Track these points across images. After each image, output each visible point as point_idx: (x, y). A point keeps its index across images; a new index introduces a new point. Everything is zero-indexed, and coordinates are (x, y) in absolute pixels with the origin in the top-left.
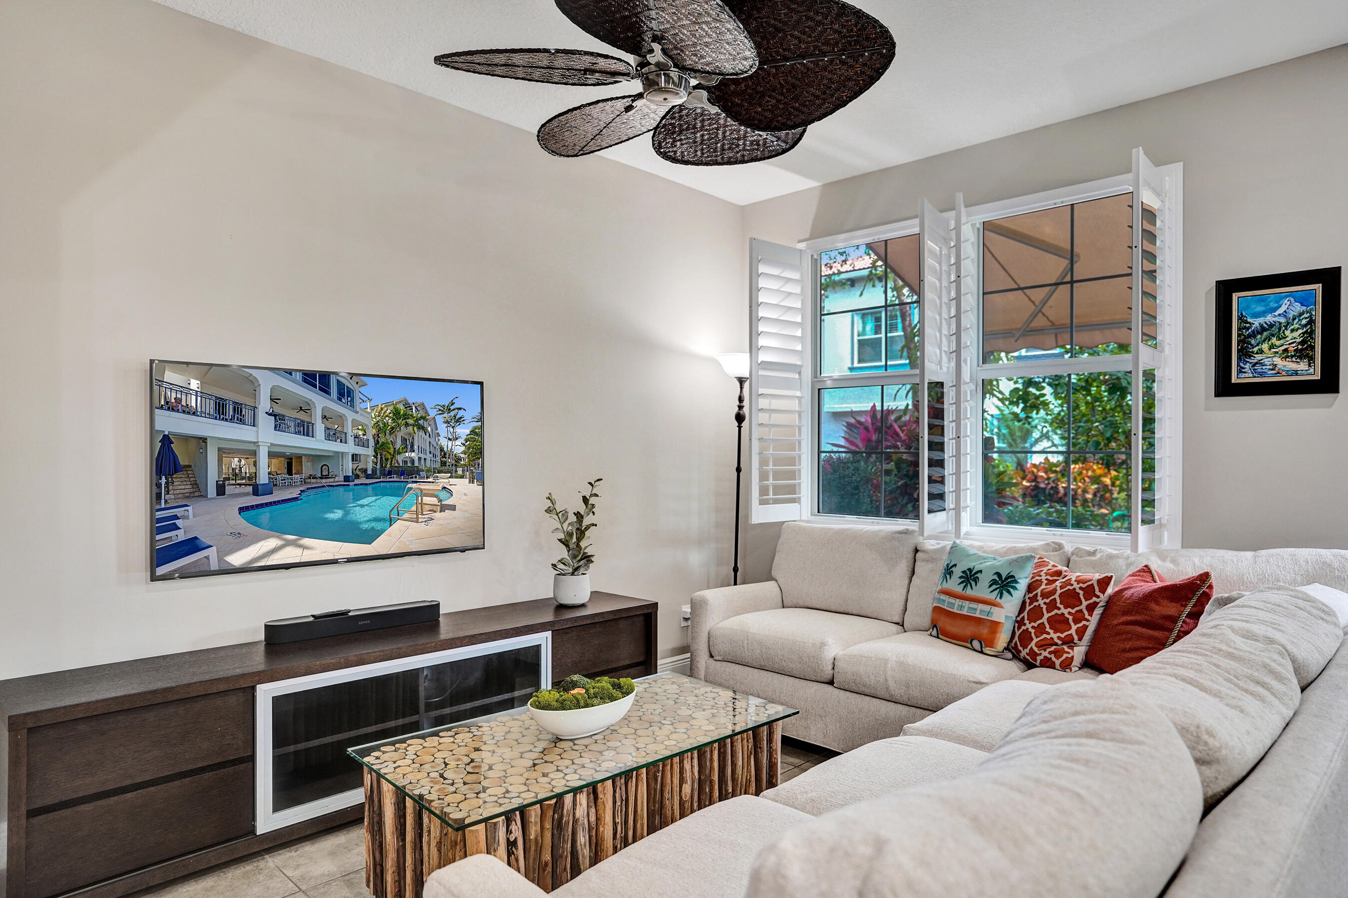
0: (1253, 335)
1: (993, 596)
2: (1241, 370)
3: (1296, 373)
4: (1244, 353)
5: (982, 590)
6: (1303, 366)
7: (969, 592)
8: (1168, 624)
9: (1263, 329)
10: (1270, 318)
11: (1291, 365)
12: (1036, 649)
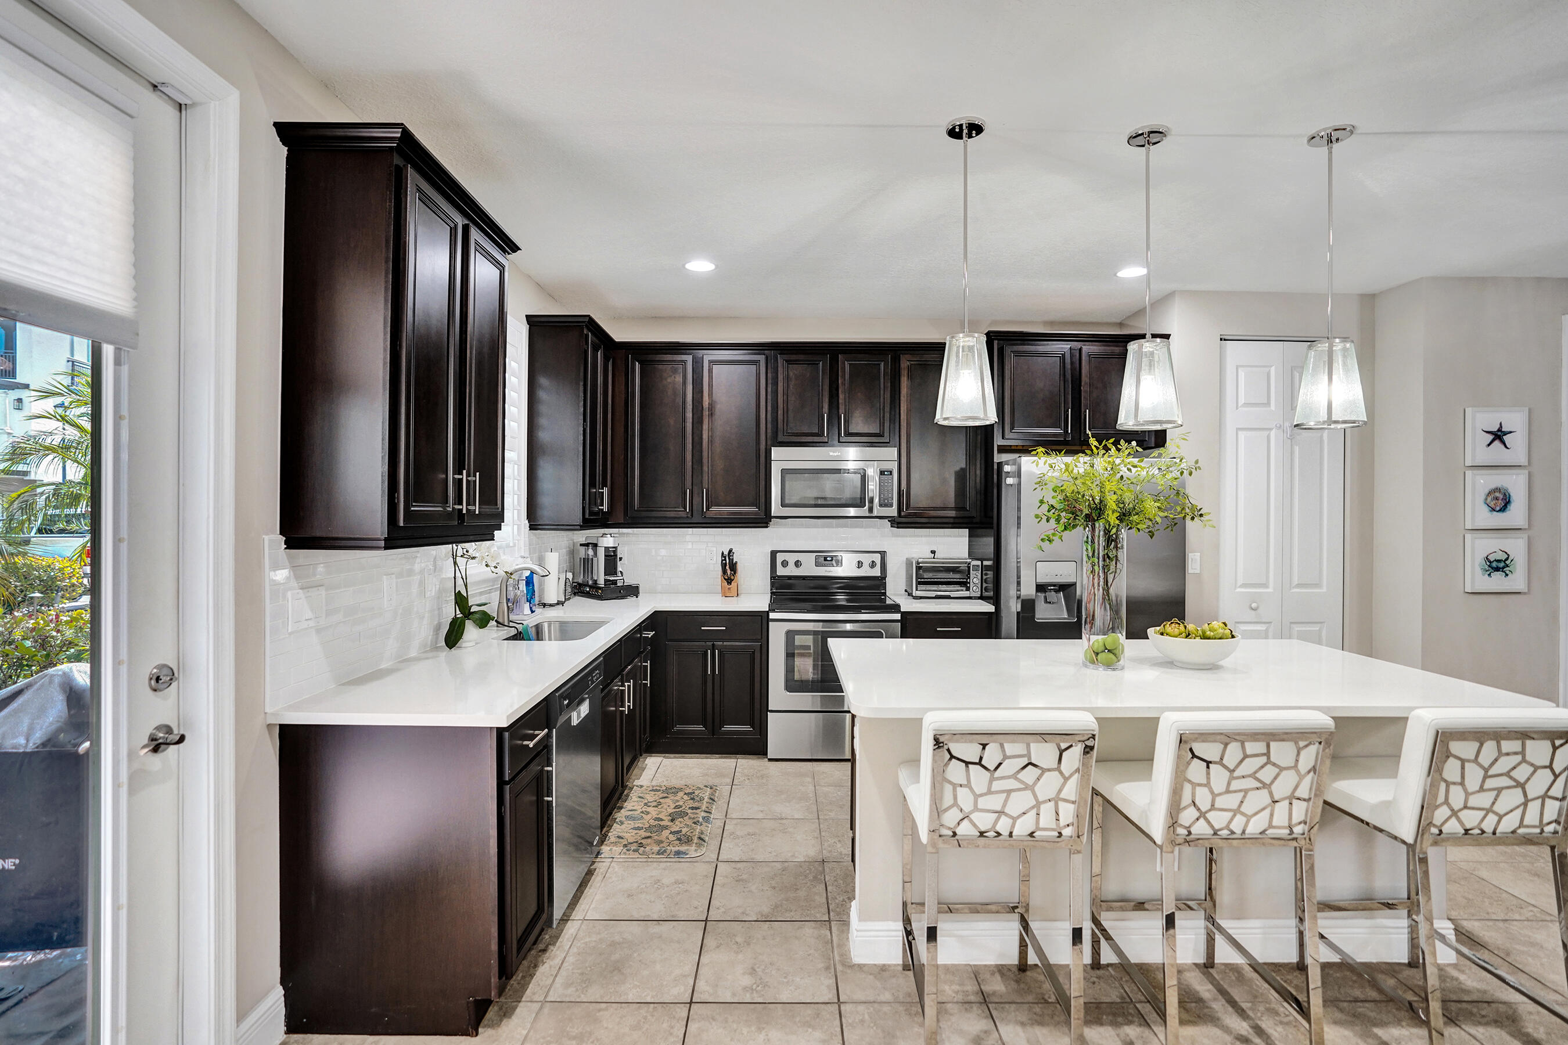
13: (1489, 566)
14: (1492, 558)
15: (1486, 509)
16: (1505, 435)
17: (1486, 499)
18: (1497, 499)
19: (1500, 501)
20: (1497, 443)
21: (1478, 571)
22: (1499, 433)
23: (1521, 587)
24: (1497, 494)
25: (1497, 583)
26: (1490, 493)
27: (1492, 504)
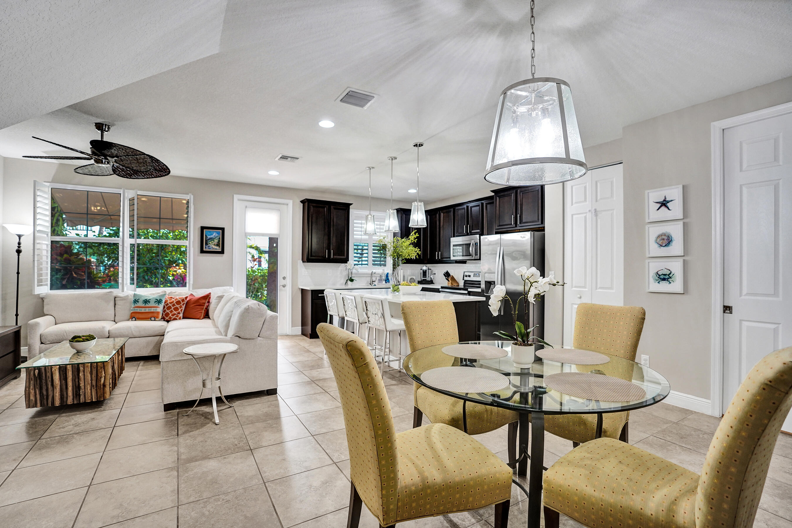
0: (208, 240)
1: (157, 305)
2: (206, 248)
3: (216, 249)
4: (206, 244)
5: (152, 304)
6: (218, 248)
7: (147, 305)
8: (203, 304)
9: (210, 239)
10: (211, 236)
11: (216, 247)
12: (171, 316)
13: (658, 278)
14: (660, 273)
15: (656, 246)
16: (668, 203)
17: (656, 240)
18: (663, 239)
19: (665, 241)
20: (663, 208)
21: (652, 280)
22: (664, 202)
23: (680, 290)
24: (663, 237)
25: (664, 287)
26: (659, 236)
27: (660, 243)
